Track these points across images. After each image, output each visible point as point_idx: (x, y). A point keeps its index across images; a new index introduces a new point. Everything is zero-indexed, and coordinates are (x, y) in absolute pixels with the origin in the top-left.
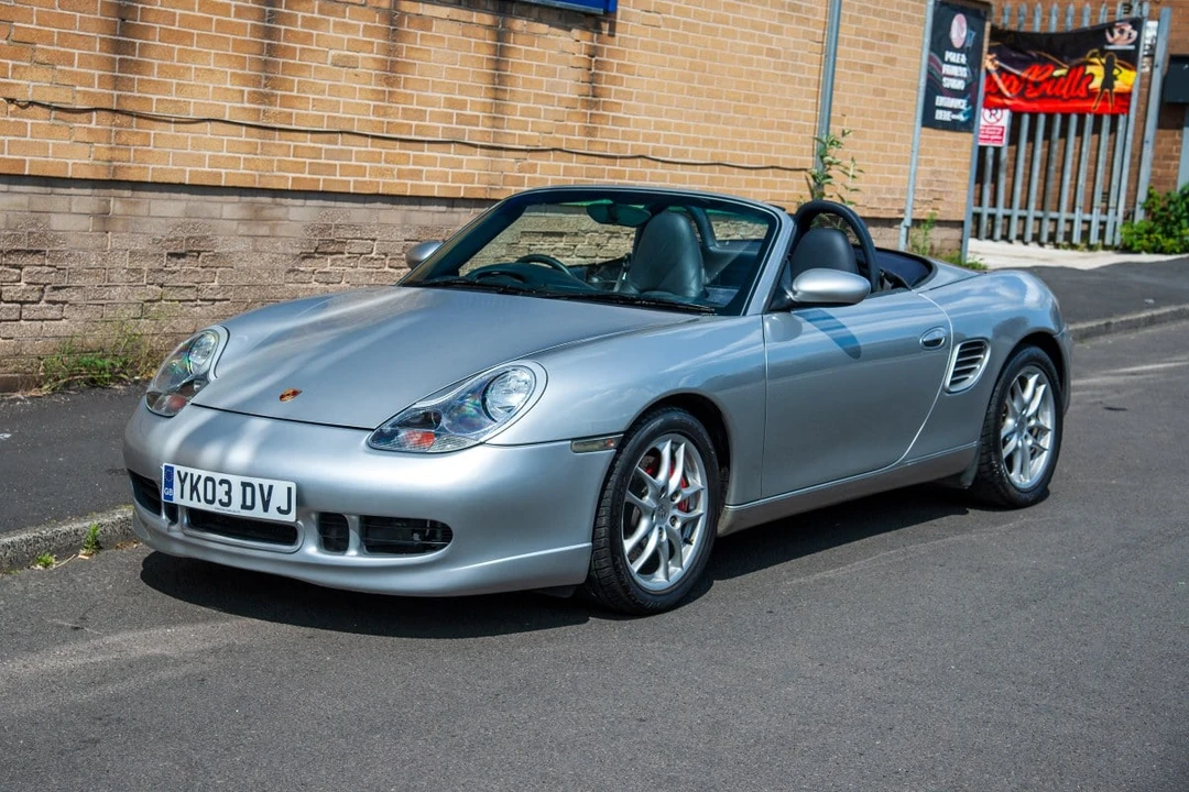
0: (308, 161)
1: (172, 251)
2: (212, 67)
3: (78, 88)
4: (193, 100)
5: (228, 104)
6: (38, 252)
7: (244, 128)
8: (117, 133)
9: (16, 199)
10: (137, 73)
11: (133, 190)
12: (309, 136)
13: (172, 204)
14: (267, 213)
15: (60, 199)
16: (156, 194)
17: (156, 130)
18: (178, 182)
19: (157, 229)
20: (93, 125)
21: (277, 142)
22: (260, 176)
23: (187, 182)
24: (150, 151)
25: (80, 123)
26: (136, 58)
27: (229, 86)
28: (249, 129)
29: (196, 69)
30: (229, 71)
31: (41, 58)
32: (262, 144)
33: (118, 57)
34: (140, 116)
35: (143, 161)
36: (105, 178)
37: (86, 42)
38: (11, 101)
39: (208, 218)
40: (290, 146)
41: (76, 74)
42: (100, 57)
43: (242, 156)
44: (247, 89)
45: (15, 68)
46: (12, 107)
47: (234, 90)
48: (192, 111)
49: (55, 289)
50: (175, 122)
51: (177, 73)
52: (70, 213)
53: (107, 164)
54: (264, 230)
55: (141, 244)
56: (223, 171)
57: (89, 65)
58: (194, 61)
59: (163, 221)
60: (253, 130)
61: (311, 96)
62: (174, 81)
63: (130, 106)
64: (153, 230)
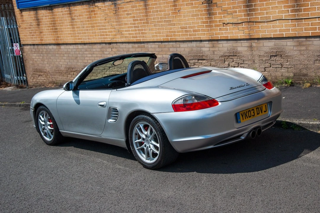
0: (317, 27)
1: (272, 55)
2: (277, 5)
3: (239, 18)
4: (271, 16)
5: (283, 15)
6: (236, 56)
7: (290, 20)
8: (250, 27)
9: (229, 44)
10: (254, 12)
11: (258, 40)
12: (317, 19)
13: (270, 43)
14: (304, 43)
15: (239, 43)
16: (265, 41)
17: (260, 25)
18: (269, 37)
19: (267, 49)
20: (244, 26)
21: (303, 22)
22: (298, 33)
23: (272, 37)
24: (260, 30)
25: (240, 26)
26: (253, 8)
27: (283, 9)
28: (292, 20)
29: (271, 7)
30: (283, 5)
31: (229, 13)
32: (297, 24)
33: (248, 9)
34: (255, 22)
35: (258, 33)
36: (248, 38)
37: (240, 7)
38: (224, 23)
39: (282, 46)
40: (309, 23)
41: (238, 15)
42: (243, 10)
43: (290, 28)
44: (290, 9)
45: (224, 16)
46: (224, 25)
47: (285, 10)
48: (271, 18)
49: (241, 64)
50: (266, 22)
51: (265, 9)
52: (242, 46)
53: (248, 35)
54: (304, 48)
55: (262, 53)
56: (284, 33)
57: (241, 12)
58: (270, 5)
59: (268, 47)
60: (293, 20)
61: (317, 7)
62: (265, 11)
63: (252, 20)
64: (265, 50)
